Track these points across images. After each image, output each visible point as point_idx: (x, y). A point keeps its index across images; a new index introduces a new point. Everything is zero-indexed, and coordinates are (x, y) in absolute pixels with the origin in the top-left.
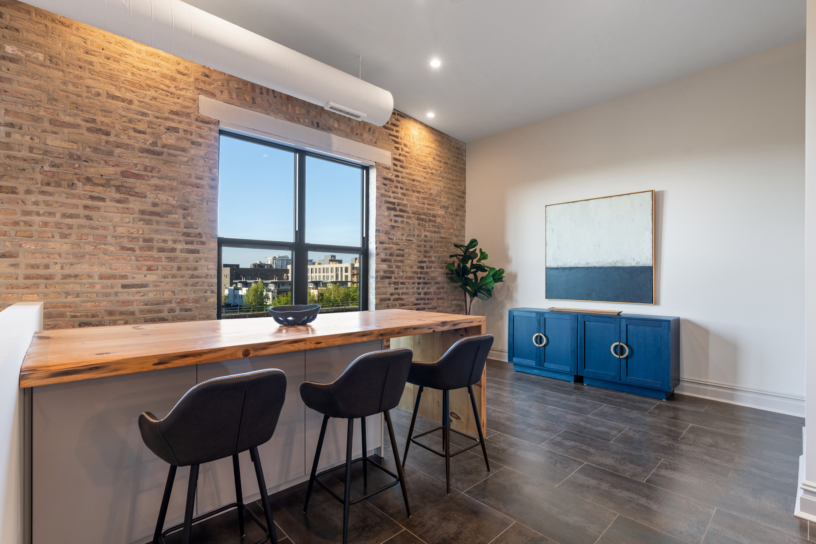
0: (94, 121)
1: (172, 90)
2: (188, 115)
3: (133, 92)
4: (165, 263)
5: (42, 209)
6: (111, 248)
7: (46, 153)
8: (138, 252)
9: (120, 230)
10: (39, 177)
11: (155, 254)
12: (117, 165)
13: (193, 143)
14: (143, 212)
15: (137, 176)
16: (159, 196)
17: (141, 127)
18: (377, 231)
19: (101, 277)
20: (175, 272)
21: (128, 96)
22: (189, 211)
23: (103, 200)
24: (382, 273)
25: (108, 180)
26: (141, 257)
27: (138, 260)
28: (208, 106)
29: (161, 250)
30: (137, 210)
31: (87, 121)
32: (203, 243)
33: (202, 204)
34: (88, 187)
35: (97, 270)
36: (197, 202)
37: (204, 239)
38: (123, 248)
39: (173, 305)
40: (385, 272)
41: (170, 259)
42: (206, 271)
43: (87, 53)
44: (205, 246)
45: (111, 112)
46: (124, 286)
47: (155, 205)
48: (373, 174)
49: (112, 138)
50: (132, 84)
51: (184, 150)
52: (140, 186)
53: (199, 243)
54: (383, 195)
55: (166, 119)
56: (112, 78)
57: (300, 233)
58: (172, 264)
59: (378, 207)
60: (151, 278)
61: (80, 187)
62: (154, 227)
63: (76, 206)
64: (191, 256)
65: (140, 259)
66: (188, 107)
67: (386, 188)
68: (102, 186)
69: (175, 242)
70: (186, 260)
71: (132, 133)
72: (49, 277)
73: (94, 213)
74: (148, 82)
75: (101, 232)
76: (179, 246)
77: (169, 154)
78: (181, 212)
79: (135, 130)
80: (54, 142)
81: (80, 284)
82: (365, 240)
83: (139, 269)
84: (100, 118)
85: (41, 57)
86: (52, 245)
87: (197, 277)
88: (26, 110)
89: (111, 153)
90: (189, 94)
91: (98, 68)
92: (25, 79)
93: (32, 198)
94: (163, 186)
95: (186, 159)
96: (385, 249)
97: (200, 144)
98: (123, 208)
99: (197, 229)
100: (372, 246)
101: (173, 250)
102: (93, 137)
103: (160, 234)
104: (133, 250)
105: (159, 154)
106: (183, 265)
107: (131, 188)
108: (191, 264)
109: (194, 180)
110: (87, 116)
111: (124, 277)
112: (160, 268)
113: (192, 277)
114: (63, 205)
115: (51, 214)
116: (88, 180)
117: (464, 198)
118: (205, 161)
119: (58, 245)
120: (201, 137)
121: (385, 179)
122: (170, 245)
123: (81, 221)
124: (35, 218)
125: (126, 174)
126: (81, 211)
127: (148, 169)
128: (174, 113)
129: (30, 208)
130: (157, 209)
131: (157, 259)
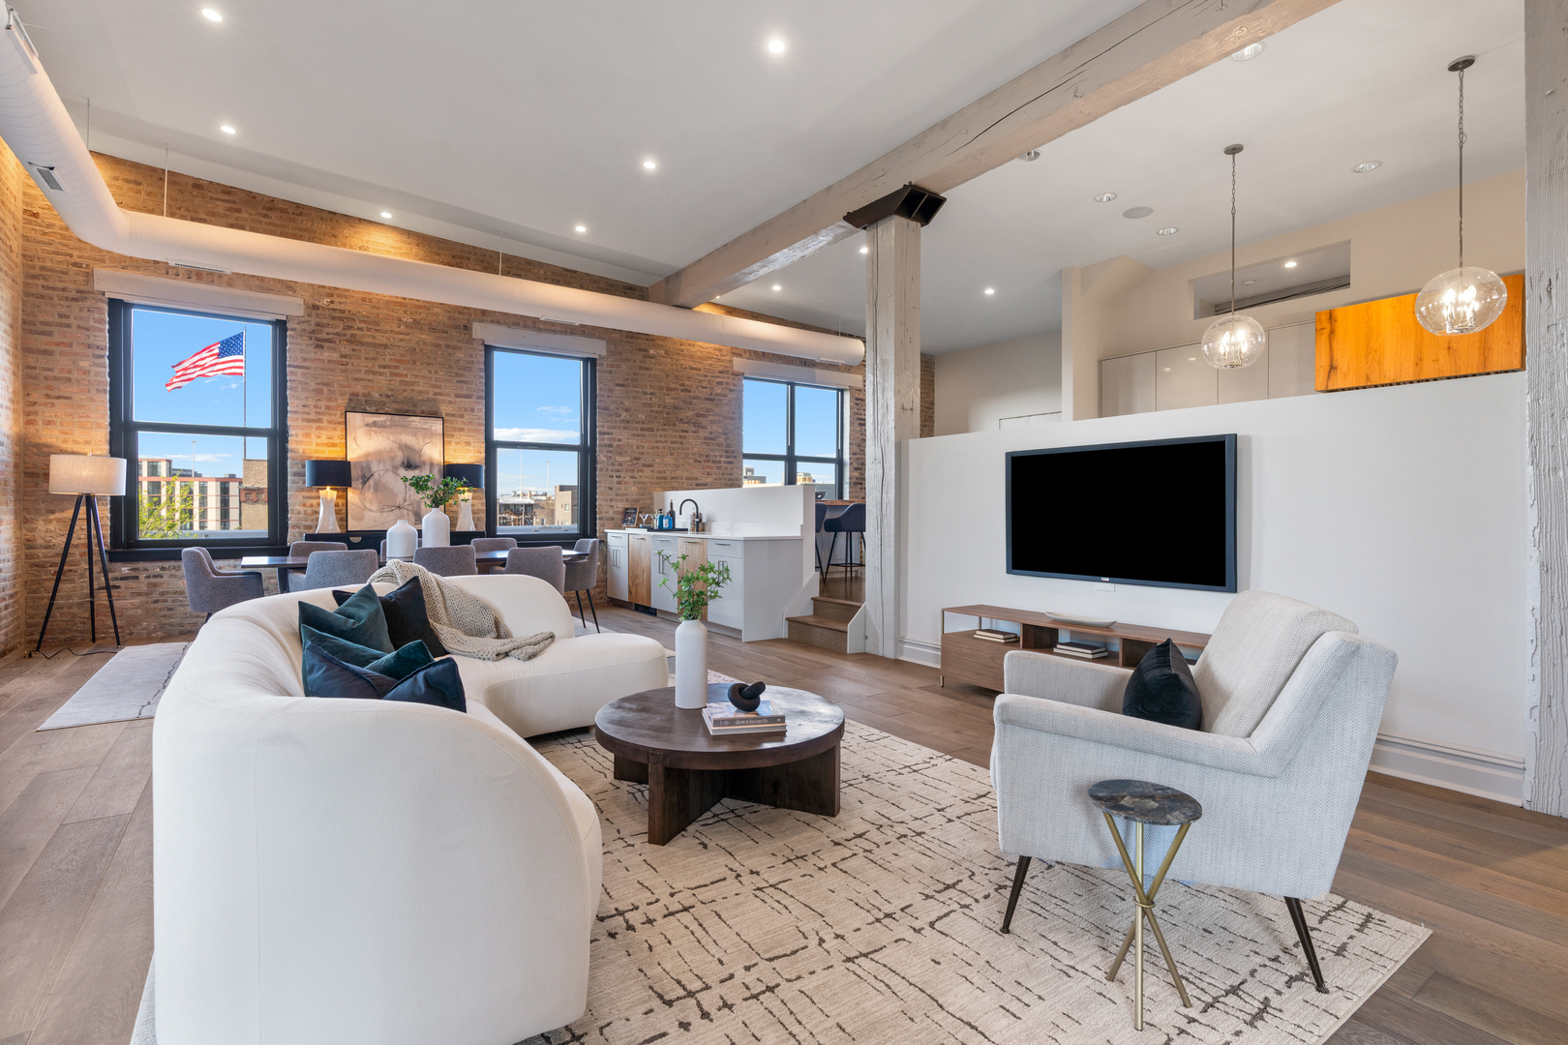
0: (684, 385)
2: (727, 372)
3: (701, 363)
4: (716, 471)
5: (663, 439)
6: (691, 461)
7: (665, 407)
8: (703, 464)
9: (695, 449)
10: (662, 421)
11: (710, 464)
12: (694, 410)
13: (730, 390)
14: (705, 438)
15: (703, 416)
16: (713, 427)
17: (705, 384)
18: (850, 444)
19: (687, 479)
20: (721, 476)
21: (699, 366)
22: (728, 436)
23: (687, 432)
24: (855, 480)
25: (690, 420)
26: (705, 467)
27: (703, 469)
28: (739, 363)
29: (714, 462)
30: (703, 437)
31: (681, 386)
32: (735, 457)
33: (735, 430)
34: (681, 425)
35: (686, 474)
36: (732, 430)
37: (736, 455)
38: (696, 461)
40: (857, 479)
41: (718, 468)
42: (737, 476)
45: (691, 378)
46: (697, 485)
47: (711, 433)
48: (847, 396)
49: (692, 394)
50: (700, 358)
51: (726, 396)
52: (704, 421)
54: (855, 414)
55: (717, 377)
56: (691, 357)
57: (791, 448)
58: (720, 471)
59: (852, 423)
60: (709, 480)
61: (680, 426)
62: (710, 447)
63: (676, 437)
64: (729, 466)
66: (727, 367)
67: (858, 407)
68: (687, 423)
69: (720, 456)
70: (726, 468)
71: (701, 389)
72: (665, 478)
73: (684, 440)
75: (687, 451)
76: (723, 459)
77: (718, 400)
78: (724, 437)
79: (702, 387)
80: (668, 400)
81: (678, 483)
82: (840, 452)
83: (704, 474)
84: (686, 383)
85: (663, 352)
86: (667, 459)
87: (732, 480)
88: (657, 384)
89: (691, 403)
90: (728, 358)
91: (685, 352)
92: (657, 366)
93: (659, 433)
94: (715, 420)
95: (726, 402)
96: (857, 459)
98: (697, 436)
99: (731, 447)
100: (847, 457)
101: (720, 462)
102: (683, 394)
103: (714, 452)
104: (700, 462)
105: (713, 400)
106: (725, 472)
107: (700, 424)
108: (729, 471)
109: (730, 415)
110: (681, 382)
111: (697, 479)
112: (714, 473)
113: (730, 479)
114: (671, 436)
115: (666, 442)
116: (681, 420)
117: (932, 409)
118: (736, 398)
119: (669, 460)
120: (734, 385)
121: (857, 399)
122: (718, 459)
123: (679, 445)
124: (661, 445)
125: (698, 415)
126: (679, 440)
127: (708, 410)
128: (720, 372)
129: (659, 439)
130: (712, 436)
131: (712, 468)
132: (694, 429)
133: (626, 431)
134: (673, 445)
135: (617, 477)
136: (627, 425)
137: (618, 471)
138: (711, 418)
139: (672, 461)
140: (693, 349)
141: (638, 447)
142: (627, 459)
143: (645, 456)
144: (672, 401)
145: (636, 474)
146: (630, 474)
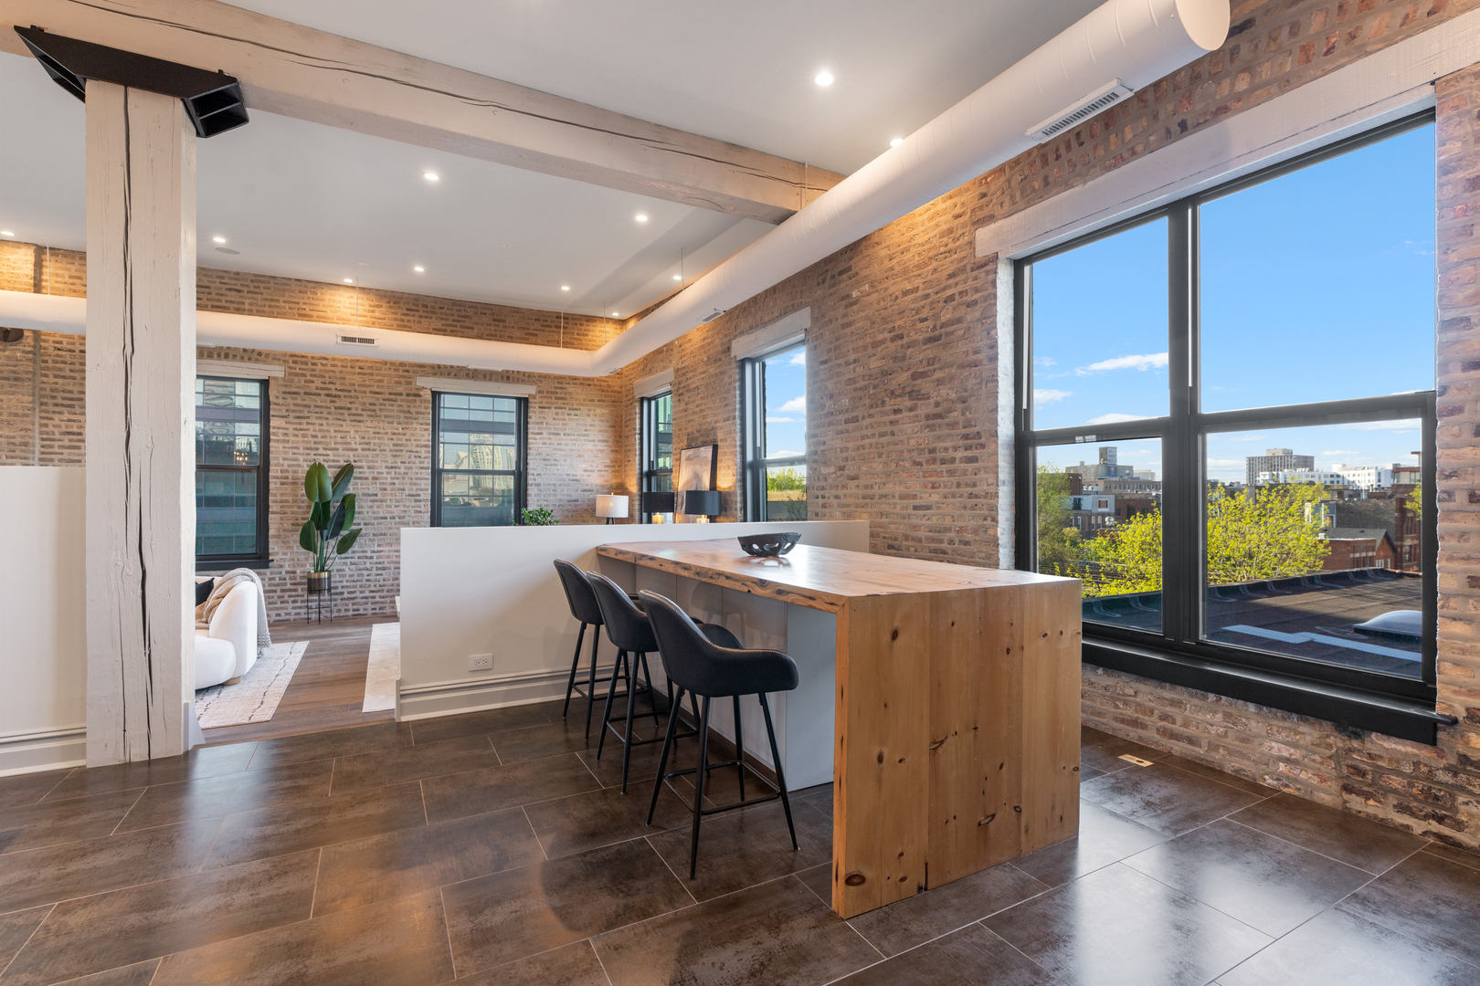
0: (894, 329)
1: (951, 246)
3: (919, 275)
4: (946, 479)
5: (869, 432)
6: (907, 465)
8: (925, 466)
9: (912, 442)
10: (868, 402)
11: (938, 467)
12: (909, 369)
13: (969, 305)
14: (928, 417)
15: (923, 375)
16: (941, 392)
17: (925, 313)
19: (901, 497)
20: (954, 489)
21: (916, 283)
22: (967, 404)
23: (901, 411)
25: (904, 388)
26: (927, 472)
27: (925, 477)
28: (984, 240)
29: (943, 462)
30: (923, 416)
31: (890, 332)
32: (983, 446)
33: (981, 388)
34: (893, 402)
35: (899, 489)
36: (975, 388)
37: (983, 440)
38: (915, 463)
39: (953, 535)
41: (951, 473)
42: (985, 487)
43: (890, 260)
44: (984, 450)
45: (904, 312)
46: (915, 508)
47: (937, 404)
49: (905, 340)
50: (918, 267)
51: (959, 320)
52: (925, 385)
53: (978, 447)
55: (944, 289)
56: (905, 272)
58: (952, 479)
60: (935, 498)
61: (891, 404)
62: (937, 433)
64: (970, 467)
65: (927, 475)
66: (964, 258)
68: (900, 396)
69: (955, 449)
70: (965, 473)
71: (920, 325)
72: (873, 498)
73: (895, 428)
74: (931, 254)
75: (899, 447)
76: (958, 455)
77: (948, 334)
78: (960, 406)
79: (921, 320)
80: (875, 364)
81: (889, 504)
83: (926, 487)
84: (897, 323)
85: (867, 287)
86: (874, 465)
87: (977, 496)
88: (862, 342)
89: (904, 358)
90: (966, 238)
91: (897, 269)
92: (861, 315)
94: (943, 378)
95: (962, 331)
97: (975, 303)
98: (913, 416)
99: (975, 426)
101: (953, 460)
102: (894, 347)
103: (943, 442)
104: (920, 464)
105: (939, 338)
106: (962, 479)
107: (919, 391)
108: (970, 478)
109: (971, 358)
110: (890, 326)
111: (915, 497)
112: (942, 484)
113: (971, 496)
115: (873, 435)
116: (892, 392)
118: (983, 323)
119: (878, 466)
120: (977, 290)
122: (951, 453)
123: (889, 438)
124: (867, 442)
125: (915, 376)
126: (889, 428)
127: (931, 362)
128: (951, 276)
129: (865, 432)
130: (939, 410)
131: (939, 474)
132: (909, 404)
133: (831, 427)
134: (882, 440)
135: (823, 497)
136: (830, 419)
137: (823, 488)
138: (938, 375)
139: (881, 466)
140: (907, 256)
141: (842, 451)
142: (832, 470)
143: (849, 462)
144: (878, 364)
145: (841, 492)
146: (834, 492)
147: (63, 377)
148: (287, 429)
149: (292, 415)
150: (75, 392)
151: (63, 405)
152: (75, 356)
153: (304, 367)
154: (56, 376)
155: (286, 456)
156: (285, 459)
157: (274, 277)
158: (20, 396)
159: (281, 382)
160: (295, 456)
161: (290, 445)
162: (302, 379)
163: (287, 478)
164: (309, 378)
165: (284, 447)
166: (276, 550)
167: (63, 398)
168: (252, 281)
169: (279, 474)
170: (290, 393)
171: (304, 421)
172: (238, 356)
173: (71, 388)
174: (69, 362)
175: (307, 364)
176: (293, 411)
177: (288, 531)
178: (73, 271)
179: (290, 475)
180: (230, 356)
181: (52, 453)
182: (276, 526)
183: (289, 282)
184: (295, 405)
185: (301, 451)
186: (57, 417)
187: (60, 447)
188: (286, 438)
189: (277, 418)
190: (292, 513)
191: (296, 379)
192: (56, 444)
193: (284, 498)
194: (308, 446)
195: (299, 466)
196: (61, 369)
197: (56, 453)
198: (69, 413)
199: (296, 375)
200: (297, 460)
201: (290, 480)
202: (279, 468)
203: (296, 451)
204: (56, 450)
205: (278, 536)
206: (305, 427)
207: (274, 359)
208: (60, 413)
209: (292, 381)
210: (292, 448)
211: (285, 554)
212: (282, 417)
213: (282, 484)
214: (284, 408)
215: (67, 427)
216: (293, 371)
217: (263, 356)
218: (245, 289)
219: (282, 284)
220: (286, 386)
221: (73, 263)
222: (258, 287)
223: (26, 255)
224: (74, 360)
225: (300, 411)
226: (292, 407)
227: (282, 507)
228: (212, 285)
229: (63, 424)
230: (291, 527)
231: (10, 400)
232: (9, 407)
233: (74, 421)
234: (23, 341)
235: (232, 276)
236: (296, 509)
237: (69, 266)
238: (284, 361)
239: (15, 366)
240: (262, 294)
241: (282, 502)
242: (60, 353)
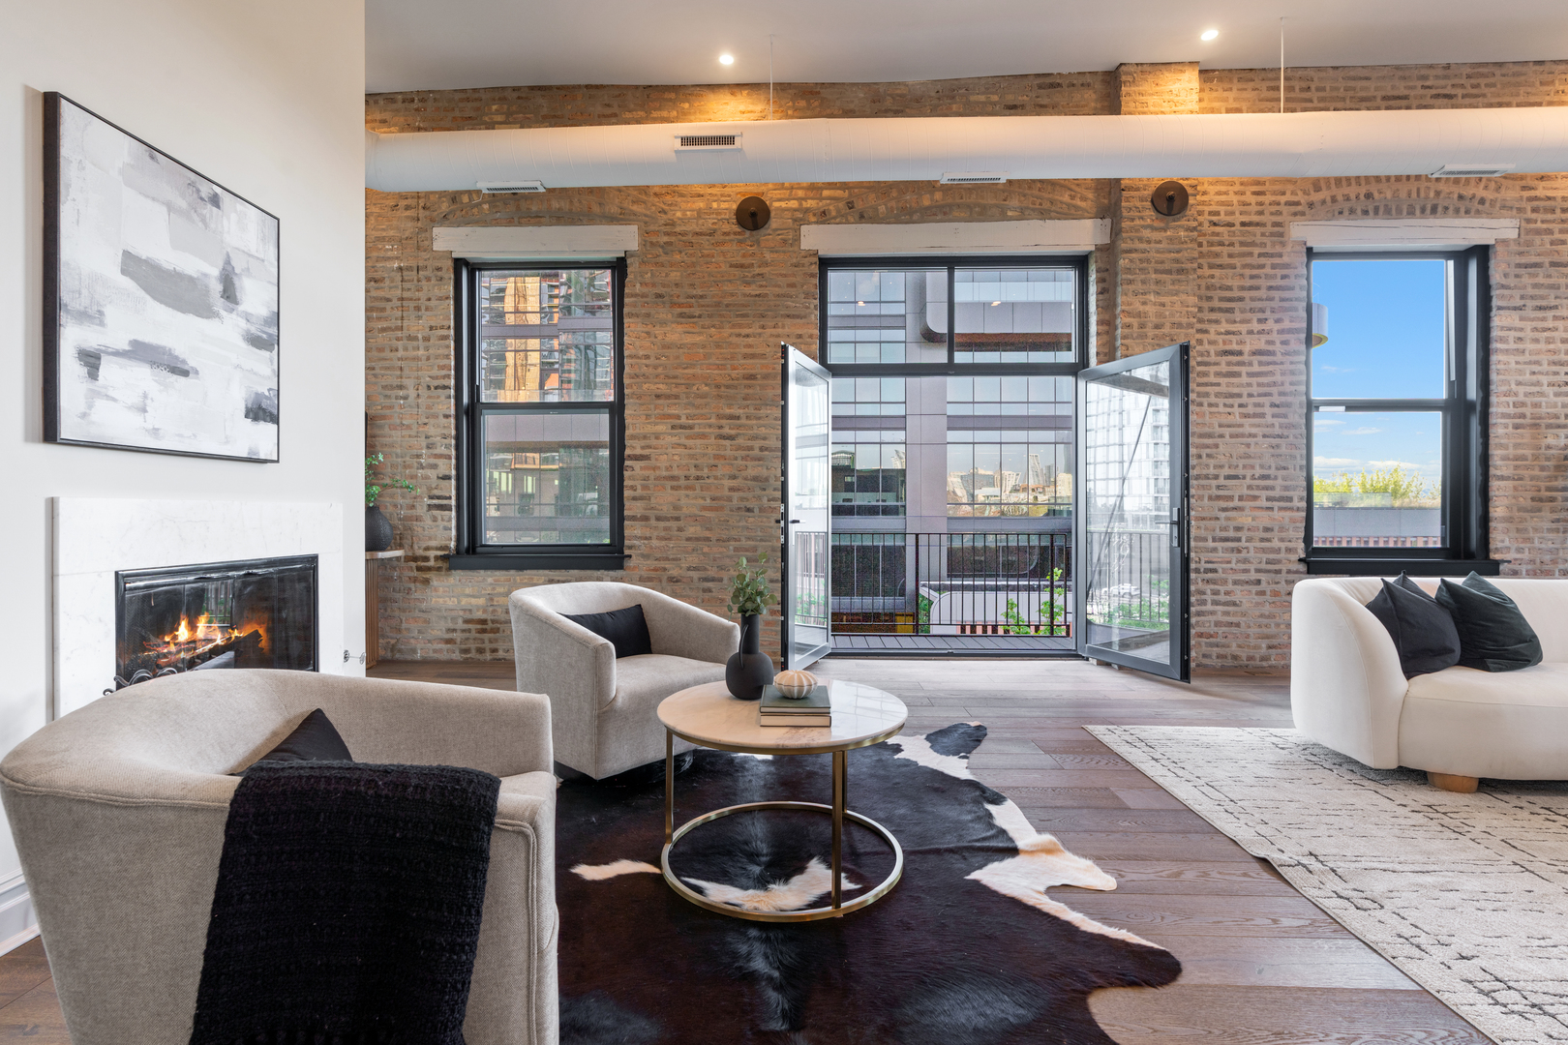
147: (1220, 266)
148: (1521, 330)
149: (1530, 303)
150: (1235, 288)
151: (1220, 310)
152: (1234, 232)
153: (1549, 216)
154: (1211, 266)
155: (1520, 378)
156: (1519, 383)
157: (1500, 65)
158: (1183, 297)
159: (1514, 247)
160: (1534, 378)
161: (1527, 357)
162: (1547, 238)
163: (1523, 416)
164: (1557, 236)
165: (1517, 363)
166: (1507, 543)
167: (1221, 299)
168: (1469, 77)
169: (1511, 410)
170: (1526, 266)
171: (1550, 314)
172: (1451, 208)
173: (1229, 283)
174: (1227, 243)
175: (1553, 211)
176: (1532, 297)
177: (1526, 510)
178: (1231, 100)
179: (1528, 411)
180: (1440, 209)
181: (1206, 384)
182: (1506, 501)
183: (1524, 69)
184: (1535, 286)
185: (1545, 367)
186: (1212, 328)
187: (1217, 374)
188: (1520, 346)
189: (1507, 312)
190: (1532, 478)
191: (1537, 240)
192: (1212, 369)
193: (1520, 452)
194: (1556, 358)
195: (1542, 394)
196: (1217, 255)
197: (1212, 384)
198: (1227, 321)
199: (1538, 232)
200: (1538, 383)
201: (1528, 421)
202: (1511, 400)
203: (1536, 368)
204: (1212, 379)
205: (1509, 520)
206: (1550, 324)
207: (1503, 207)
208: (1217, 322)
209: (1529, 244)
210: (1530, 363)
211: (1519, 550)
212: (1515, 309)
213: (1516, 427)
214: (1517, 294)
215: (1224, 343)
216: (1532, 226)
217: (1487, 204)
218: (1459, 92)
219: (1514, 75)
220: (1521, 254)
221: (1231, 89)
222: (1477, 86)
223: (1189, 81)
224: (1234, 239)
225: (1542, 298)
226: (1530, 291)
227: (1516, 467)
228: (1412, 93)
229: (1220, 339)
230: (1529, 504)
231: (1173, 303)
232: (1172, 315)
233: (1233, 333)
234: (1188, 213)
235: (1440, 72)
236: (1537, 472)
237: (1226, 94)
238: (1519, 210)
239: (1178, 252)
240: (1484, 96)
241: (1517, 458)
242: (1218, 229)
